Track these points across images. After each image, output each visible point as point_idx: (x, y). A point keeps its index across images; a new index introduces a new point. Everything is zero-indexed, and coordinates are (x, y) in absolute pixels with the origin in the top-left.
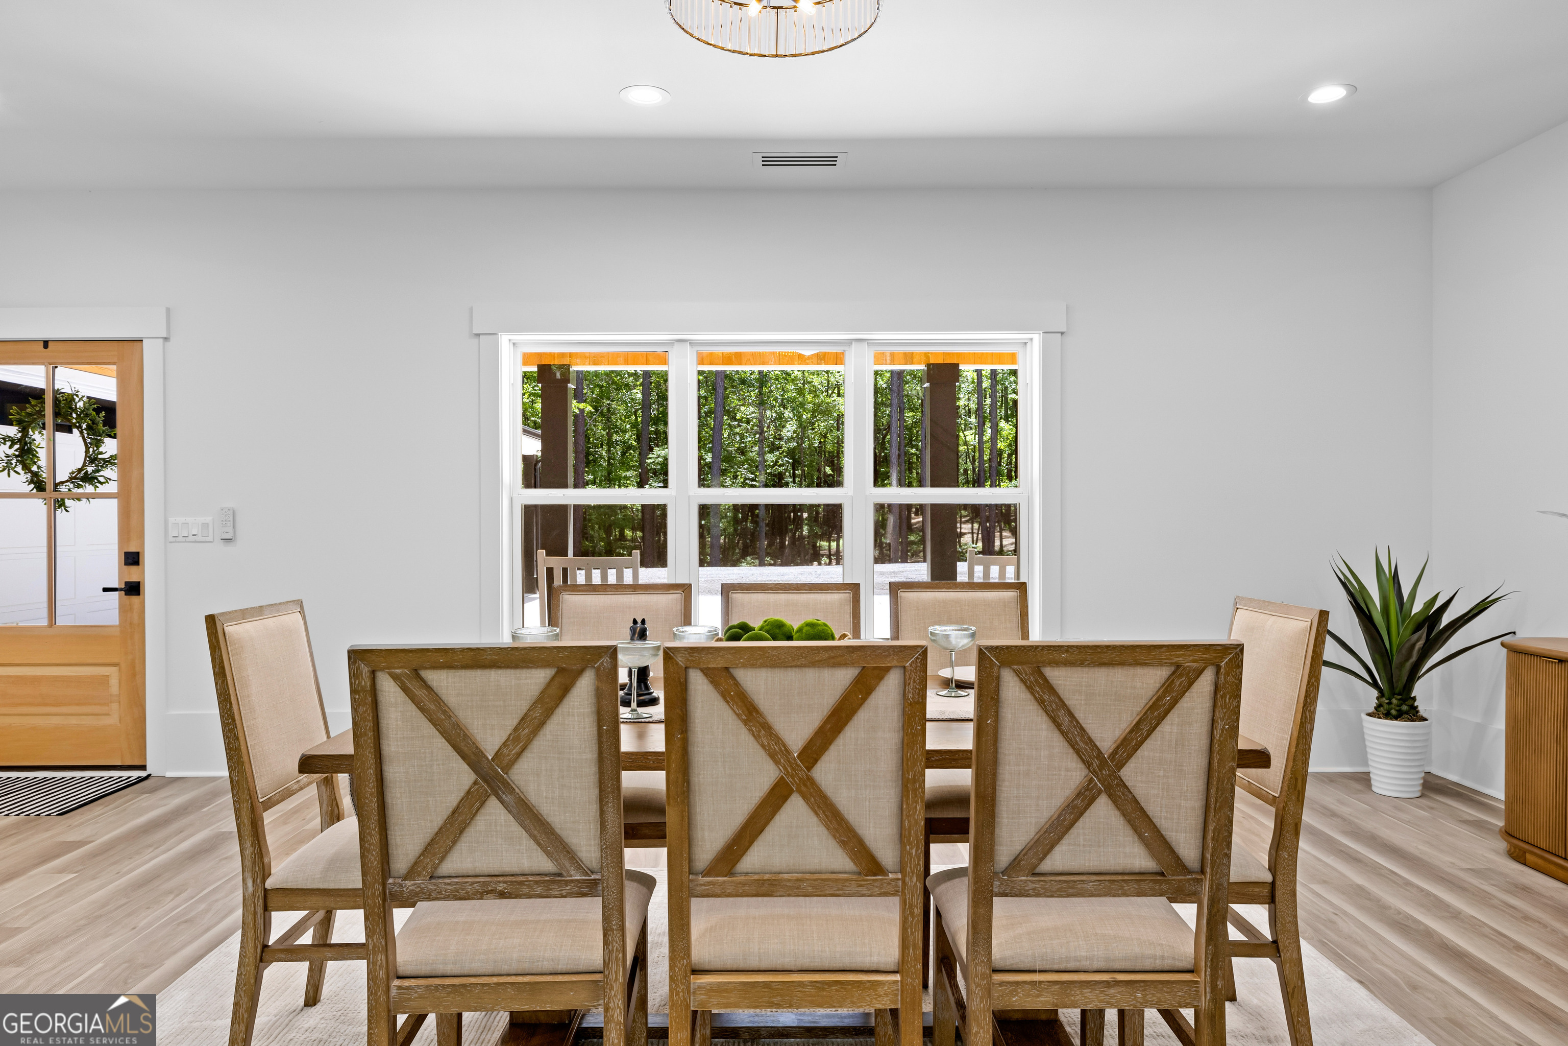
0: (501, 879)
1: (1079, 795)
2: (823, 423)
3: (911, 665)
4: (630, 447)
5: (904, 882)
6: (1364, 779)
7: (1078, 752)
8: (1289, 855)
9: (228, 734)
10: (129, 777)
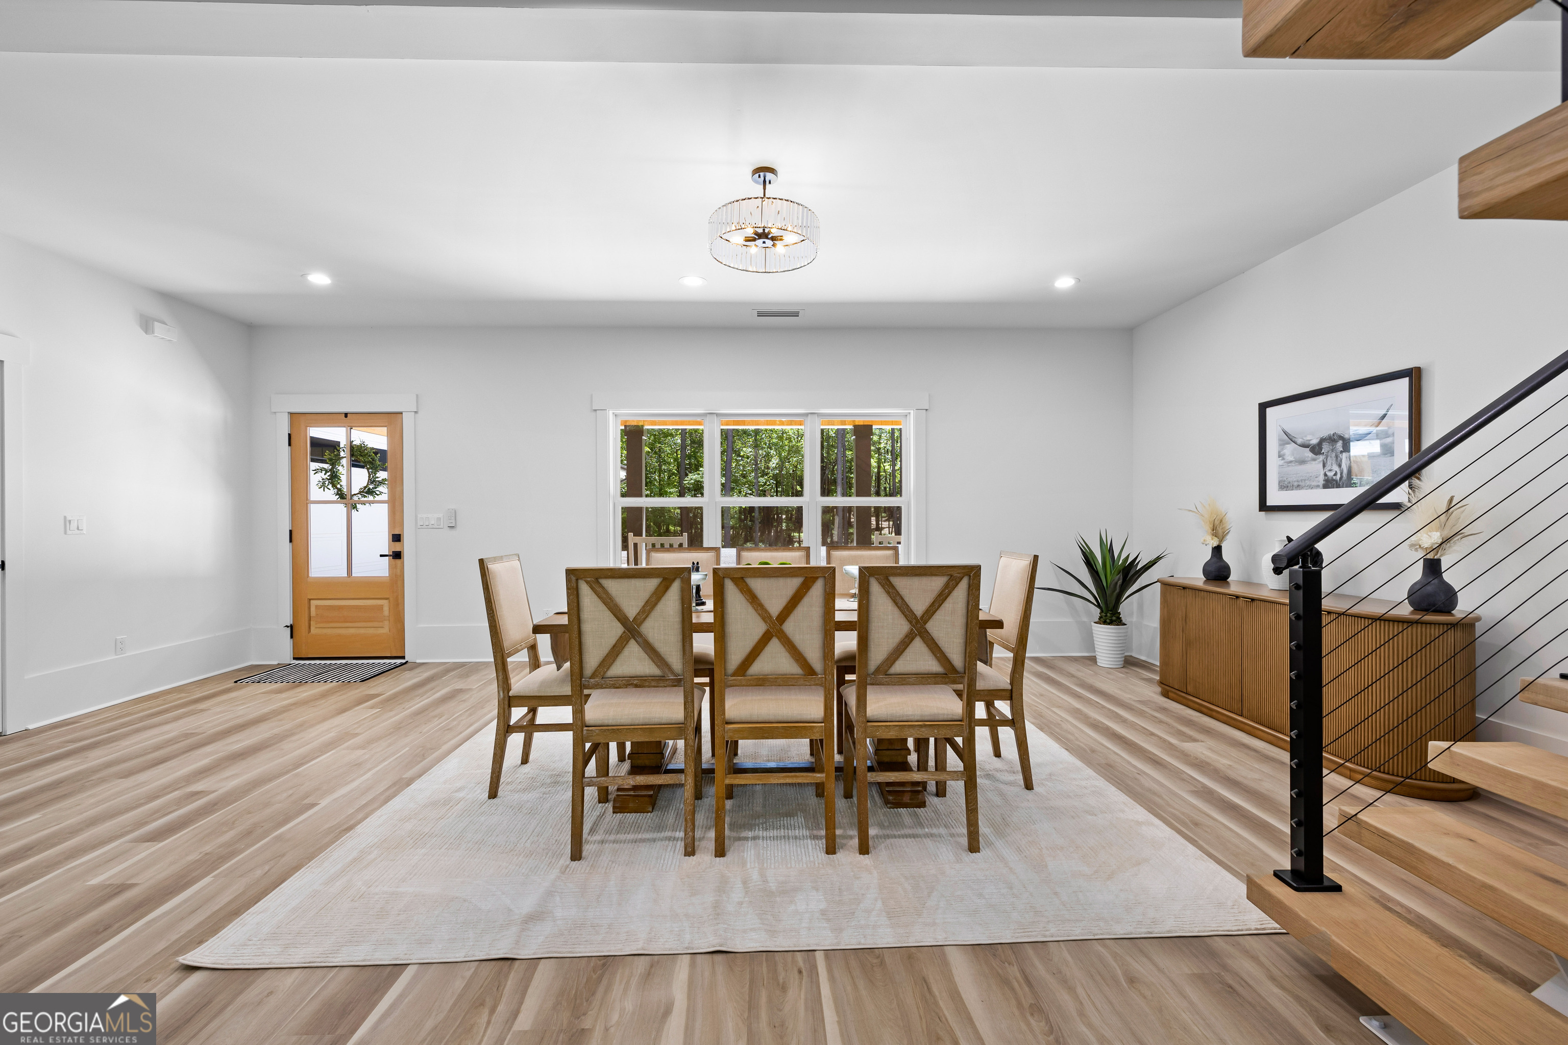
0: (636, 678)
1: (906, 636)
2: (795, 459)
3: (828, 575)
4: (674, 474)
5: (825, 678)
6: (1093, 660)
7: (906, 616)
8: (1019, 676)
9: (490, 618)
10: (395, 663)
